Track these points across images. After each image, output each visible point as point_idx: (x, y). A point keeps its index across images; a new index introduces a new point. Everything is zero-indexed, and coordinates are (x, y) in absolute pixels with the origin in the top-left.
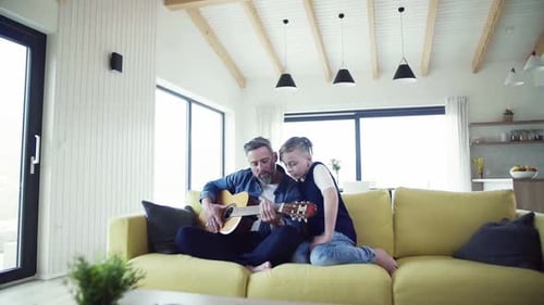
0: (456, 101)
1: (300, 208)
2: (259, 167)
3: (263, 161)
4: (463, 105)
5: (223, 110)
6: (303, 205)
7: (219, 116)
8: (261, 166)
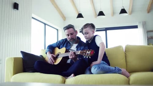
0: (141, 23)
1: (87, 52)
2: (70, 37)
3: (72, 34)
4: (144, 25)
5: (57, 29)
6: (89, 51)
7: (56, 30)
8: (71, 36)
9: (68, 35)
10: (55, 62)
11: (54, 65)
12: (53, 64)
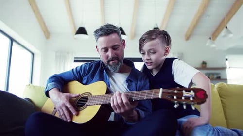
0: (177, 55)
1: (186, 94)
5: (33, 51)
6: (187, 91)
8: (112, 53)
9: (106, 50)
10: (77, 114)
11: (71, 122)
12: (69, 121)
